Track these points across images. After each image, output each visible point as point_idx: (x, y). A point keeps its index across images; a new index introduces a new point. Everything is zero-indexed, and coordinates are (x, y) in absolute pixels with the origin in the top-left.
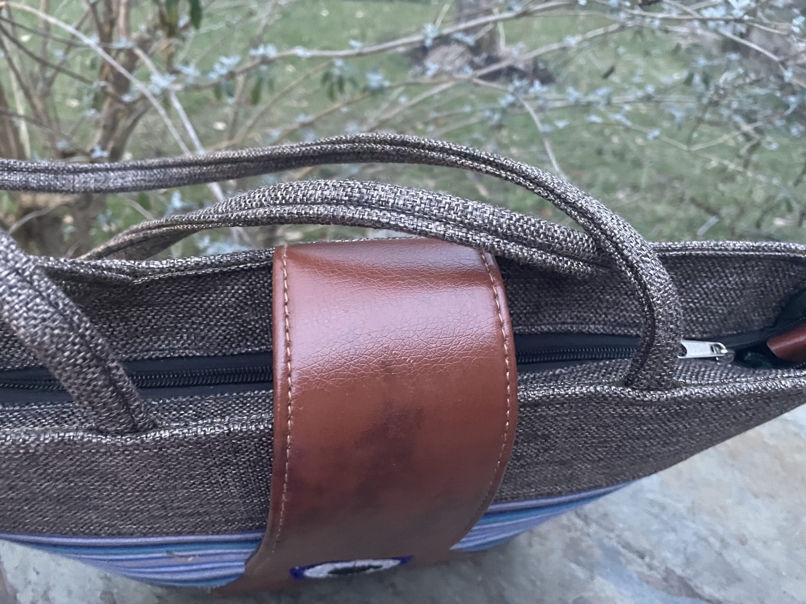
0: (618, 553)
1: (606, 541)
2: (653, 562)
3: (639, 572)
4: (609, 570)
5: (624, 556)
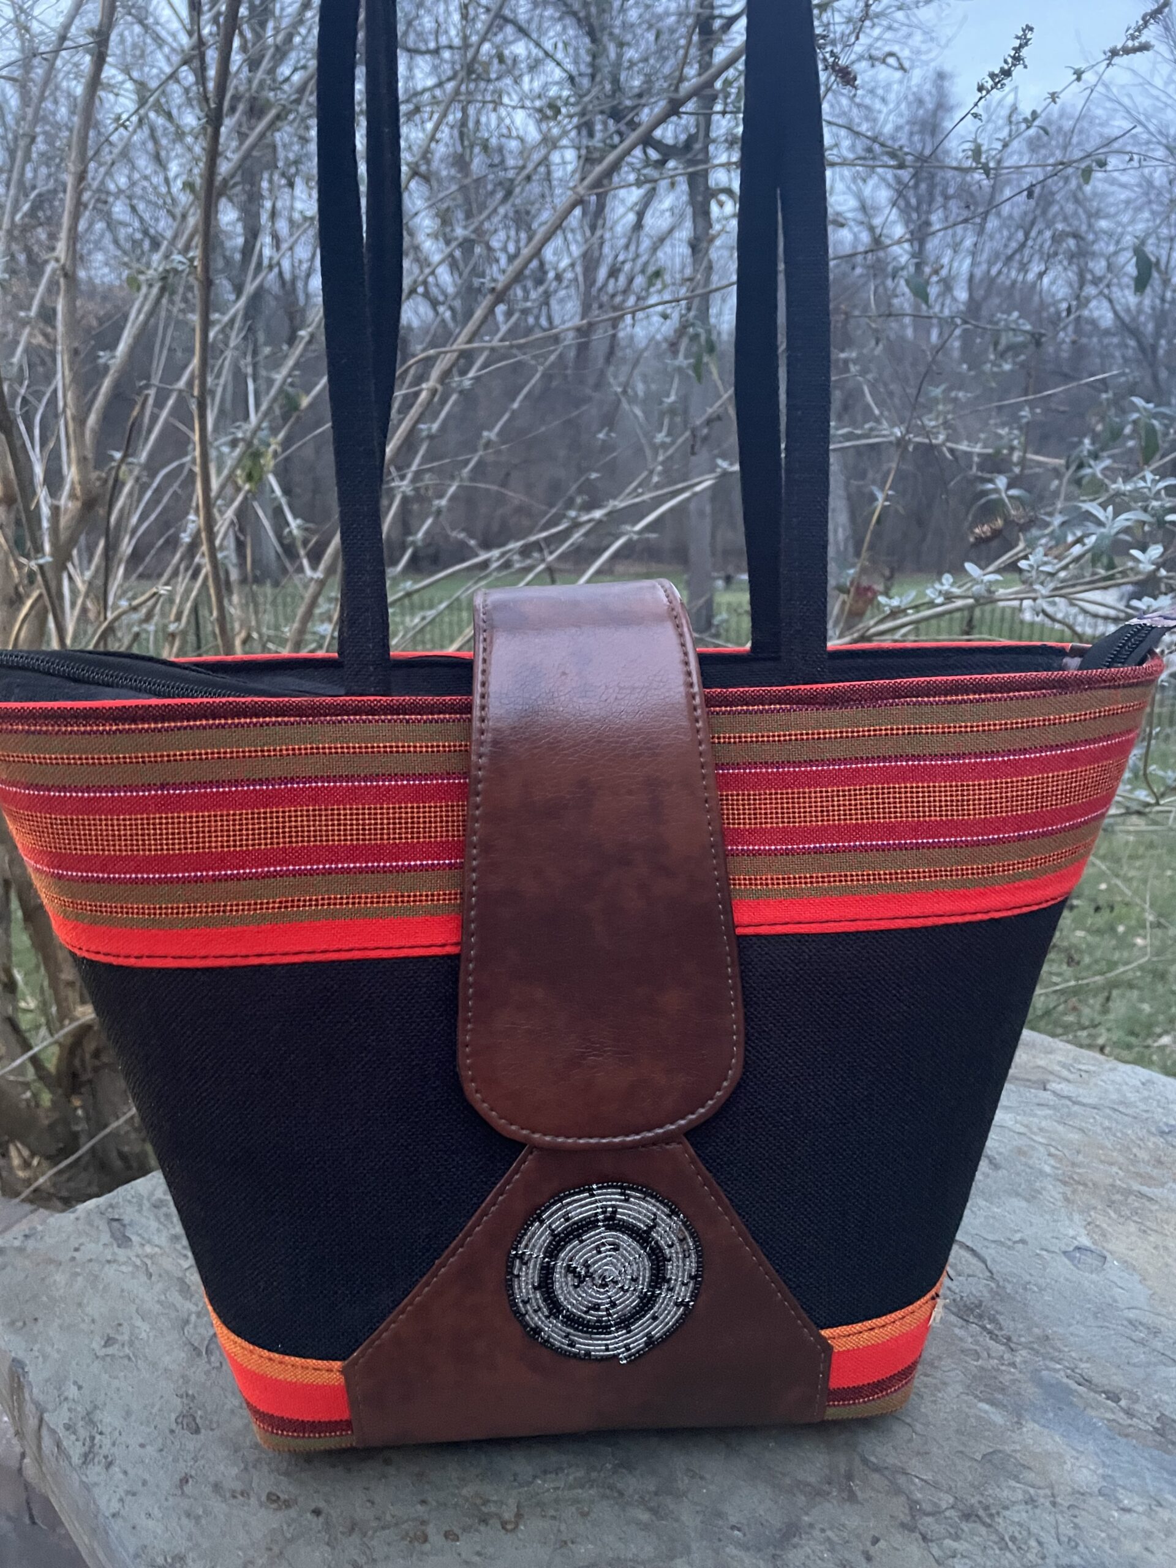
0: (1072, 1392)
1: (1045, 1374)
2: (1136, 1407)
3: (1109, 1420)
4: (1051, 1415)
5: (1081, 1396)
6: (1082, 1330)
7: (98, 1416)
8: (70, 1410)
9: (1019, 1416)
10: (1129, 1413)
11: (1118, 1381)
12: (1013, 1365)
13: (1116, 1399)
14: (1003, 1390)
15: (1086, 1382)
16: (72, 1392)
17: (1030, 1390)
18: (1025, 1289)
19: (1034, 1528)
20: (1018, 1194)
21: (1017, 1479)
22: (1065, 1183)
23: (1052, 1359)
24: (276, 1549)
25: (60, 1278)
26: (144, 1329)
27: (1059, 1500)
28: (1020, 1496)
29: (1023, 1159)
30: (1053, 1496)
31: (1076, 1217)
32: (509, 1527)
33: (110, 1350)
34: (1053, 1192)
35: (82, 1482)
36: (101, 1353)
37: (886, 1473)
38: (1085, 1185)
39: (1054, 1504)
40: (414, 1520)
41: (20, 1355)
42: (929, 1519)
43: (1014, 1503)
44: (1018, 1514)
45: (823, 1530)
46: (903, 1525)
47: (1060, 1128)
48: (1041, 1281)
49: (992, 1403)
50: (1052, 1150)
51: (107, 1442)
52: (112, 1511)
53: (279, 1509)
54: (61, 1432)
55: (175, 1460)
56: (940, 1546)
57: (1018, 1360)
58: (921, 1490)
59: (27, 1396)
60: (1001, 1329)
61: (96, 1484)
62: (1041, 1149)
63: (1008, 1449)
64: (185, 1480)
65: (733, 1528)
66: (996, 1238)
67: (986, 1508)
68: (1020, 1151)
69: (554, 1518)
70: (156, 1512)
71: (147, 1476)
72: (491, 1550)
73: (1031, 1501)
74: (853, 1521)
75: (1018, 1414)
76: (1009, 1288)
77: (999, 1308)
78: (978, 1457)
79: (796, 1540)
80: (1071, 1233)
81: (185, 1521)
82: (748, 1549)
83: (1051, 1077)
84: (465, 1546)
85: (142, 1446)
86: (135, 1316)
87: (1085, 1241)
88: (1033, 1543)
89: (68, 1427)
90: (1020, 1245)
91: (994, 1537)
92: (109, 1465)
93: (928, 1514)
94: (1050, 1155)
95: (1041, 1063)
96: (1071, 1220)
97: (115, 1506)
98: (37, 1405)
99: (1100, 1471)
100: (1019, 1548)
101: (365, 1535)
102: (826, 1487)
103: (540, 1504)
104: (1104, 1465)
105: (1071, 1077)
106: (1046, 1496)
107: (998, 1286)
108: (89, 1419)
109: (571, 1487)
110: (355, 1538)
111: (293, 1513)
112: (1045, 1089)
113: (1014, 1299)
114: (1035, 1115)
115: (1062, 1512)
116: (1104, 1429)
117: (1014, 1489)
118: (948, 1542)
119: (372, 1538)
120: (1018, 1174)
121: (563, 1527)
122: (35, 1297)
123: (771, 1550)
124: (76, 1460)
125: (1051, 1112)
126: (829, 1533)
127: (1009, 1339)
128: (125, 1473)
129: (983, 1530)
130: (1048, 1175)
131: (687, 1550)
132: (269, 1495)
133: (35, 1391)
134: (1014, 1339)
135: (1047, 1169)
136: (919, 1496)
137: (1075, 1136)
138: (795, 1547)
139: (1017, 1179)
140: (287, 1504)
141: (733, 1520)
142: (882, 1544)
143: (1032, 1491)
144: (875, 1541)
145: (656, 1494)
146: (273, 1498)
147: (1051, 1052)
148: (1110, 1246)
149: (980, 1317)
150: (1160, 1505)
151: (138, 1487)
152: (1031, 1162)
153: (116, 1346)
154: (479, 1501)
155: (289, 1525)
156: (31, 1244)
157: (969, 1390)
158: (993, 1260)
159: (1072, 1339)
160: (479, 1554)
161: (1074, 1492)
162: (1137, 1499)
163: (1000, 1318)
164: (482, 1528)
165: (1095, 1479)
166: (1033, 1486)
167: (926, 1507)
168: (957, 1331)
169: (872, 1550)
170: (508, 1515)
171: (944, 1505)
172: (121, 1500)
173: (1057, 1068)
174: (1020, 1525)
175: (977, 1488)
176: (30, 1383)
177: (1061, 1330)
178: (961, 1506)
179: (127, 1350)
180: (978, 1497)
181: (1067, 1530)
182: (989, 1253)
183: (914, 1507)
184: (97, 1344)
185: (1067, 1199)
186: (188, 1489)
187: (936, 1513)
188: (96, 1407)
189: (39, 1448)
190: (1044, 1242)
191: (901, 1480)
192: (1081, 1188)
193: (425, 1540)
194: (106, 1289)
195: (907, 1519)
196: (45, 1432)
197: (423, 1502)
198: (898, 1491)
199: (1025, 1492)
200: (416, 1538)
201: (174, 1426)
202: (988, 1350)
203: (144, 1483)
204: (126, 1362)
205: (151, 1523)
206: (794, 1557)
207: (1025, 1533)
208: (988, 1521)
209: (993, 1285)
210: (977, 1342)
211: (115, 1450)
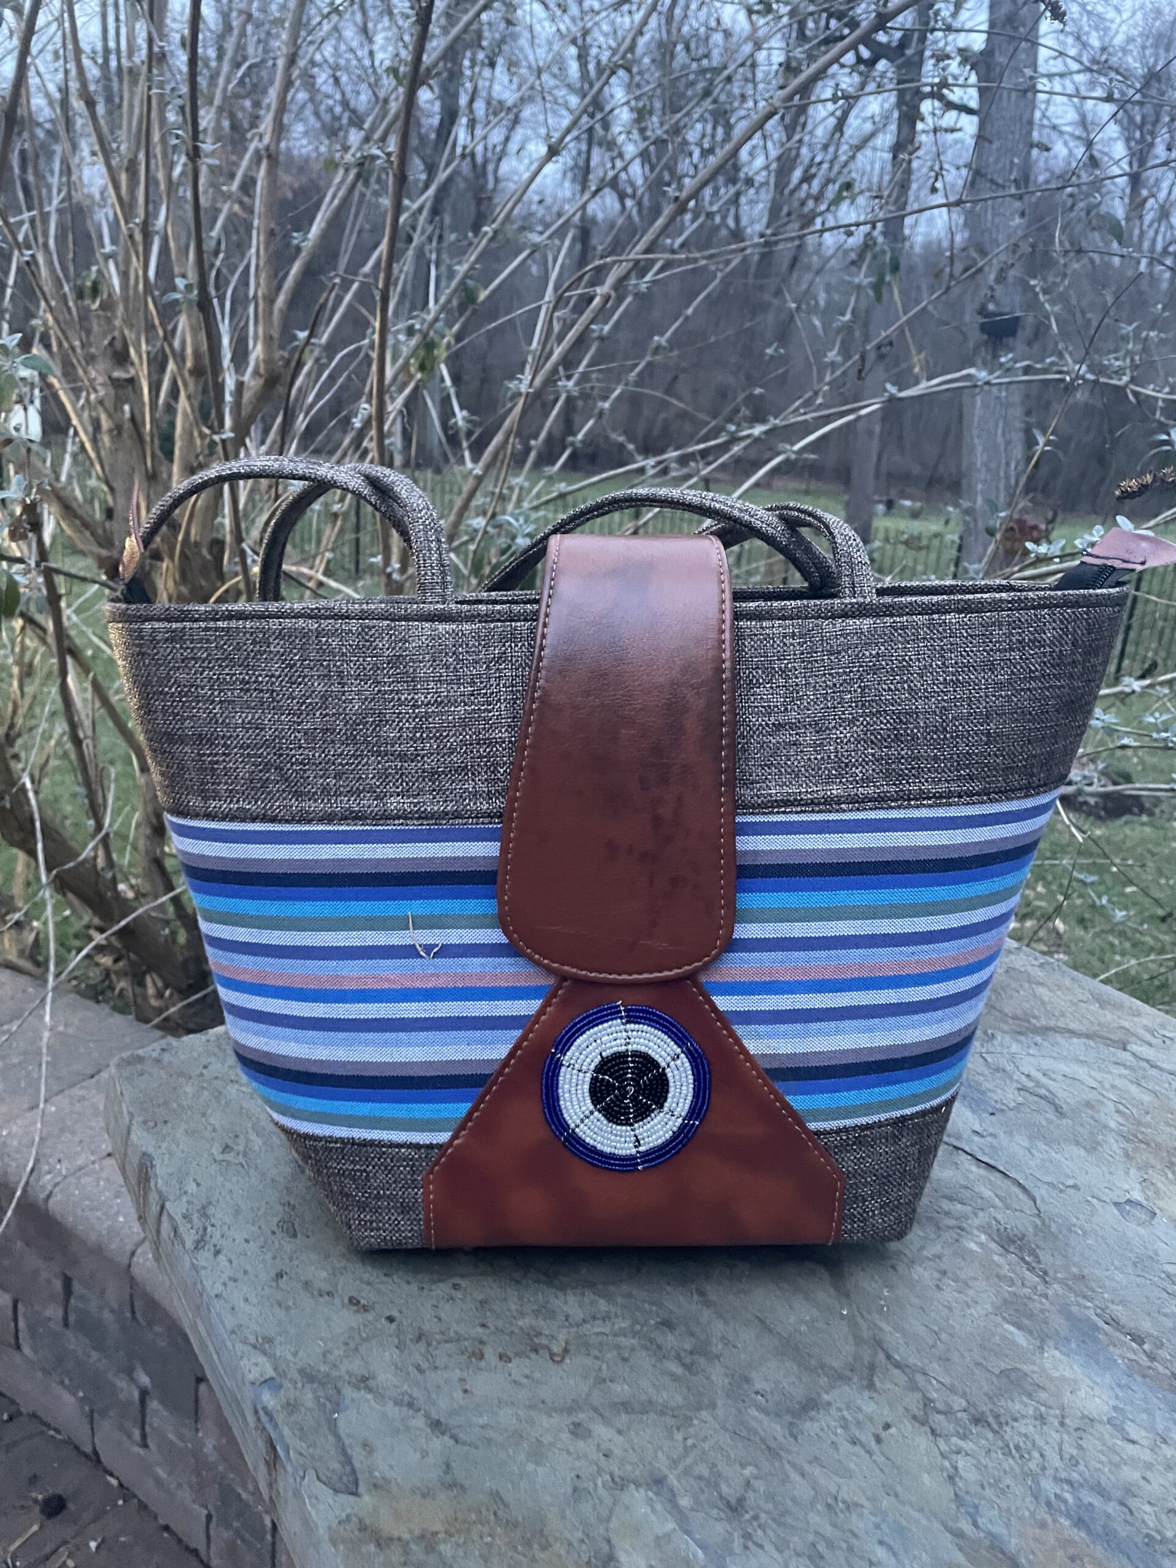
0: (1097, 1328)
1: (1074, 1309)
2: (1160, 1352)
3: (1129, 1360)
4: (1073, 1345)
5: (1106, 1334)
6: (1119, 1276)
7: (211, 1211)
8: (188, 1202)
9: (1042, 1341)
10: (1152, 1357)
11: (1146, 1326)
12: (1046, 1296)
13: (1139, 1340)
14: (1031, 1316)
15: (1113, 1322)
16: (191, 1187)
17: (1058, 1322)
18: (1070, 1230)
19: (1040, 1442)
20: (1078, 1143)
21: (1030, 1396)
22: (1127, 1140)
23: (1085, 1297)
24: (352, 1345)
25: (189, 1089)
26: (257, 1142)
27: (1067, 1421)
28: (1031, 1412)
29: (1090, 1112)
30: (1063, 1417)
31: (1133, 1171)
32: (557, 1359)
33: (227, 1157)
34: (1114, 1146)
35: (192, 1264)
36: (219, 1157)
37: (908, 1370)
38: (1148, 1145)
39: (1062, 1424)
40: (475, 1339)
41: (150, 1150)
42: (941, 1417)
43: (1023, 1417)
44: (1027, 1427)
45: (839, 1410)
46: (914, 1417)
47: (1133, 1089)
48: (1087, 1226)
49: (1019, 1326)
50: (1121, 1107)
51: (217, 1234)
52: (216, 1292)
53: (358, 1311)
54: (178, 1218)
55: (274, 1258)
56: (947, 1442)
57: (1050, 1292)
58: (936, 1390)
59: (152, 1184)
60: (1039, 1262)
61: (204, 1268)
62: (1111, 1105)
63: (1025, 1367)
64: (280, 1275)
65: (757, 1393)
66: (1049, 1179)
67: (997, 1417)
68: (1088, 1104)
69: (597, 1358)
70: (253, 1299)
71: (248, 1267)
72: (537, 1375)
73: (1041, 1418)
74: (869, 1407)
75: (1043, 1339)
76: (1054, 1228)
77: (1041, 1243)
78: (997, 1372)
79: (813, 1413)
80: (1126, 1187)
81: (277, 1309)
82: (767, 1414)
83: (1133, 1039)
84: (517, 1368)
85: (247, 1241)
86: (250, 1131)
87: (1137, 1196)
88: (1036, 1454)
89: (185, 1217)
90: (1072, 1191)
91: (1000, 1443)
92: (217, 1253)
93: (939, 1412)
94: (1118, 1111)
95: (1126, 1024)
96: (1127, 1173)
97: (219, 1288)
98: (160, 1193)
99: (1112, 1402)
100: (1022, 1457)
101: (429, 1344)
102: (849, 1374)
103: (587, 1345)
104: (1117, 1397)
105: (1153, 1041)
106: (1056, 1417)
107: (1043, 1223)
108: (204, 1213)
109: (615, 1335)
110: (422, 1346)
111: (370, 1317)
112: (1125, 1049)
113: (1057, 1238)
114: (1109, 1072)
115: (1069, 1433)
116: (1123, 1367)
117: (1026, 1406)
118: (954, 1440)
119: (436, 1348)
120: (1082, 1125)
121: (604, 1367)
122: (166, 1103)
123: (789, 1418)
124: (189, 1244)
125: (1126, 1072)
126: (845, 1413)
127: (1046, 1273)
128: (230, 1261)
129: (990, 1435)
130: (1111, 1130)
131: (713, 1406)
132: (351, 1299)
133: (160, 1182)
134: (1051, 1273)
135: (1112, 1124)
136: (935, 1395)
137: (1147, 1098)
138: (812, 1419)
139: (1080, 1129)
140: (366, 1309)
141: (758, 1386)
142: (893, 1430)
143: (1043, 1409)
144: (887, 1426)
145: (691, 1353)
146: (353, 1301)
147: (1138, 1014)
148: (1160, 1203)
149: (1021, 1249)
150: (1165, 1441)
151: (240, 1275)
152: (1096, 1117)
153: (232, 1154)
154: (532, 1333)
155: (365, 1326)
156: (166, 1057)
157: (997, 1311)
158: (1043, 1200)
159: (1107, 1282)
160: (527, 1377)
161: (1084, 1417)
162: (1143, 1433)
163: (1040, 1253)
164: (533, 1356)
165: (1106, 1408)
166: (1044, 1405)
167: (940, 1406)
168: (996, 1258)
169: (883, 1434)
170: (556, 1349)
171: (956, 1407)
172: (225, 1284)
173: (1142, 1032)
174: (1025, 1435)
175: (990, 1398)
176: (156, 1176)
177: (1098, 1272)
178: (972, 1410)
179: (241, 1159)
180: (990, 1406)
181: (1070, 1450)
182: (1041, 1192)
183: (927, 1402)
184: (216, 1150)
185: (1127, 1155)
186: (283, 1283)
187: (948, 1412)
188: (210, 1203)
189: (158, 1232)
190: (1096, 1191)
191: (920, 1378)
192: (1143, 1146)
193: (482, 1357)
194: (228, 1104)
195: (920, 1413)
196: (165, 1218)
197: (483, 1326)
198: (913, 1386)
199: (1036, 1409)
200: (474, 1354)
201: (275, 1229)
202: (1023, 1280)
203: (246, 1272)
204: (240, 1169)
205: (248, 1308)
206: (809, 1427)
207: (1029, 1444)
208: (995, 1426)
209: (1039, 1222)
210: (1013, 1272)
211: (224, 1242)
